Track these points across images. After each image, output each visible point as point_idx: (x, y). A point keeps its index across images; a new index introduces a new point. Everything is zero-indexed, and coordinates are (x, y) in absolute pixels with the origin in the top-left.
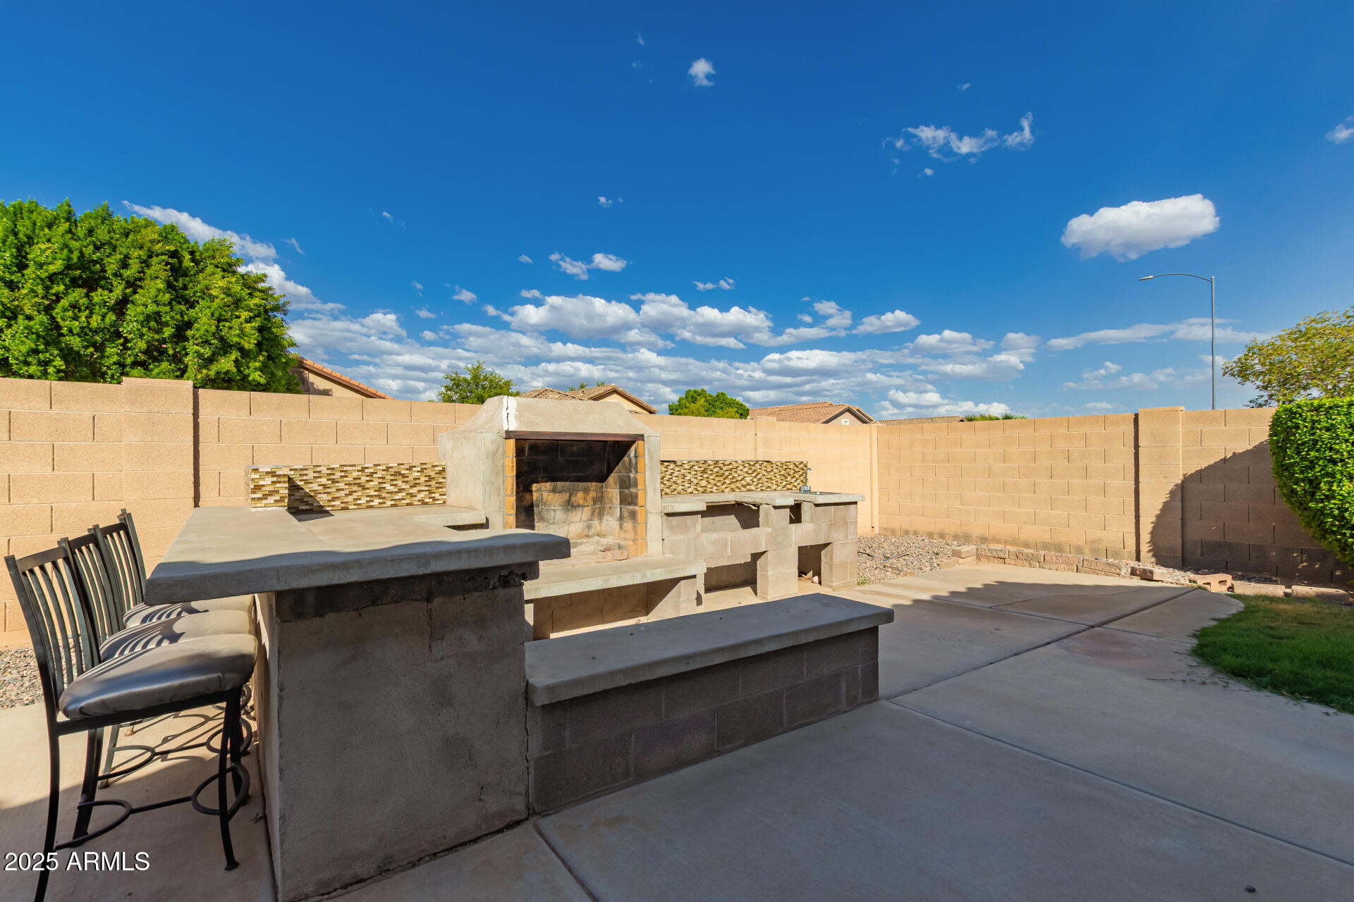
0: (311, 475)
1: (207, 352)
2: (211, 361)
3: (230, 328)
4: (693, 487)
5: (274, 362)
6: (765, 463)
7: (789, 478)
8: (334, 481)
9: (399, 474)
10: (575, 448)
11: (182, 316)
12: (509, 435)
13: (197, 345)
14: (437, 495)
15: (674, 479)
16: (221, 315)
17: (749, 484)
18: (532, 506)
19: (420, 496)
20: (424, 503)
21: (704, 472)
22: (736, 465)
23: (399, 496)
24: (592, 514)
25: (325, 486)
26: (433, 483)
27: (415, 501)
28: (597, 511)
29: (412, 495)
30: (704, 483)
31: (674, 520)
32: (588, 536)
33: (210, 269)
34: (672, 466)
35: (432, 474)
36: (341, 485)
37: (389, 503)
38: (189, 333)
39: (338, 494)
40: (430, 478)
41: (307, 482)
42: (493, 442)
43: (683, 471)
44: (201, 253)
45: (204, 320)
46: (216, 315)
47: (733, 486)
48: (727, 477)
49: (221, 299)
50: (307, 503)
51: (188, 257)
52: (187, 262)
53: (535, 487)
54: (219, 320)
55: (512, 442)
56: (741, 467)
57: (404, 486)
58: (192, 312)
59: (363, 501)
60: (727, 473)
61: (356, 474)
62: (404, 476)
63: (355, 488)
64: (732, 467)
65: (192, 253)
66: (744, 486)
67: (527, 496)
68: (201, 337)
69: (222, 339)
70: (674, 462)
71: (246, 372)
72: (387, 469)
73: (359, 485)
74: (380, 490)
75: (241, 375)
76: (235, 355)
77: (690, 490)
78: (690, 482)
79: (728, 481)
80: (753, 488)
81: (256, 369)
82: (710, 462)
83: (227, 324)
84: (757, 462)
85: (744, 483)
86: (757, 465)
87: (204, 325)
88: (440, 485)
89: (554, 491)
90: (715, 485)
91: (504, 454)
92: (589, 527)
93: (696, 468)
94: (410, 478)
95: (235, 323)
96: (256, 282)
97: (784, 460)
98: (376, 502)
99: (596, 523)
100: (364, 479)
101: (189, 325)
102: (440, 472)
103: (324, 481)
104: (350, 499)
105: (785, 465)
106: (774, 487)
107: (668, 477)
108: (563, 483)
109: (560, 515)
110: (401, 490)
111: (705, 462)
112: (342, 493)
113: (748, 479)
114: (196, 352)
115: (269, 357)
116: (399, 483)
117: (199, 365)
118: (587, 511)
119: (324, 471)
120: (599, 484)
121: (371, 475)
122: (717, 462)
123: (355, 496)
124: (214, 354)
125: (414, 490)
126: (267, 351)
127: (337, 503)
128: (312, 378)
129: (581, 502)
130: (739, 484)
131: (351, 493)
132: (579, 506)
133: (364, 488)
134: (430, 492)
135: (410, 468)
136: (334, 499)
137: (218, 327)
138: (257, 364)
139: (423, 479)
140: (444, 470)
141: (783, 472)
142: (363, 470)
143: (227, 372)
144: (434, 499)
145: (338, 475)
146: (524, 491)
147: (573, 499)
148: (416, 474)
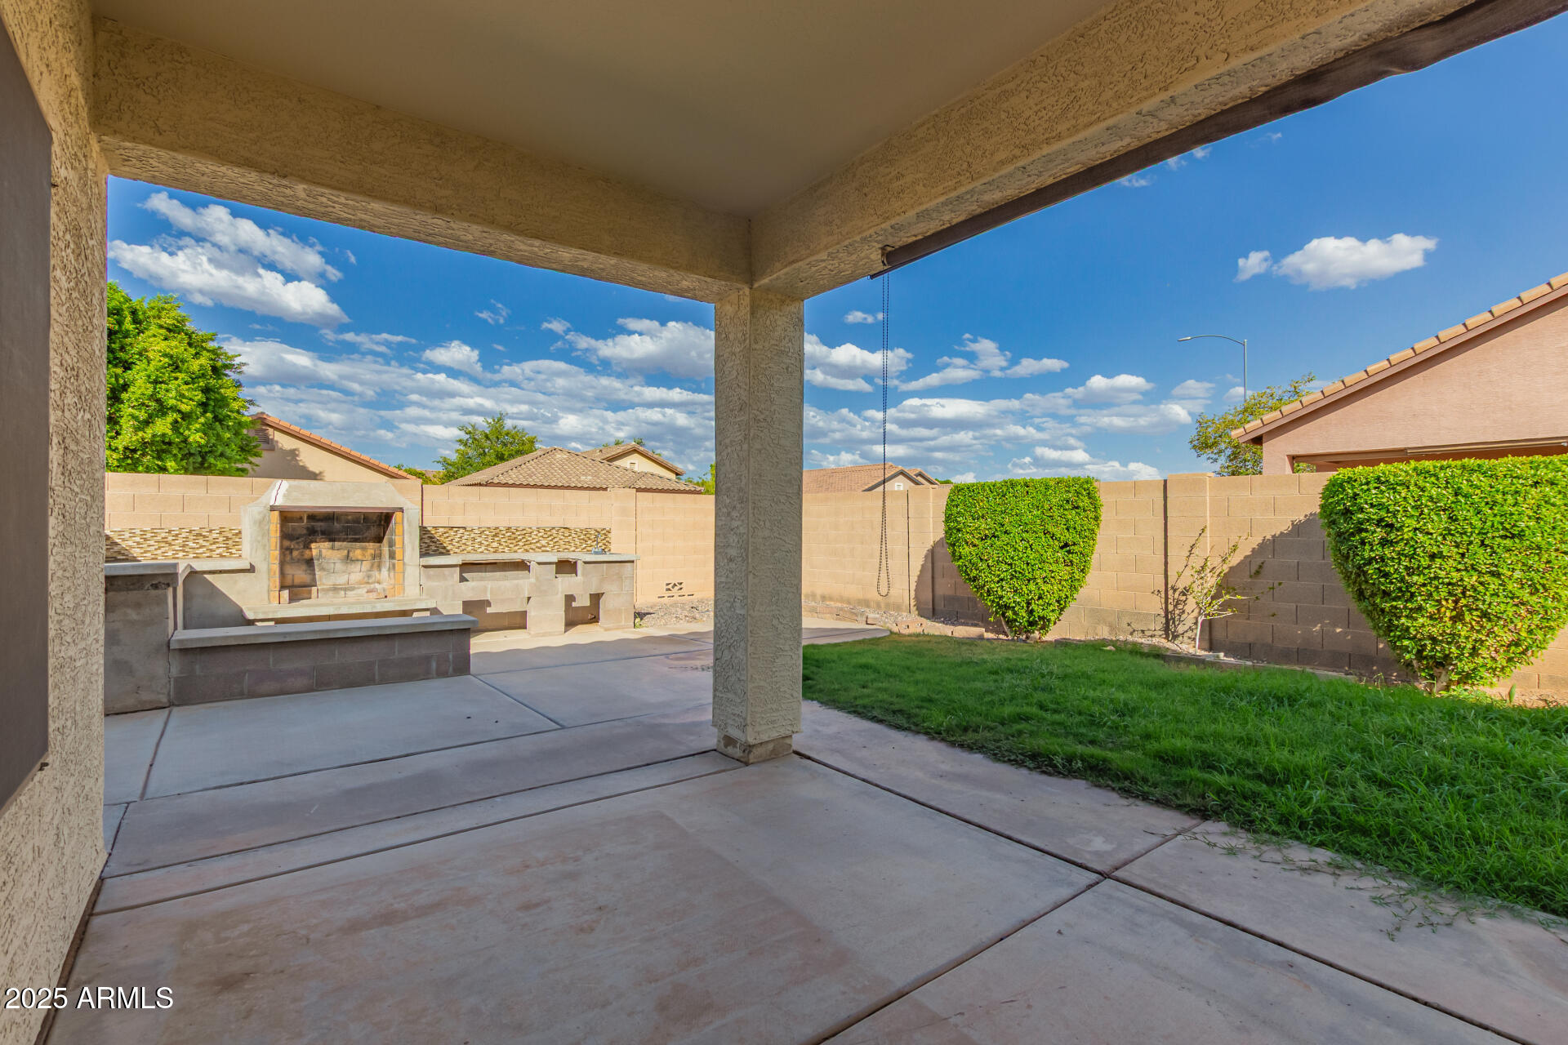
0: (127, 535)
1: (143, 415)
2: (146, 423)
3: (167, 391)
4: (483, 548)
5: (221, 424)
6: (562, 530)
7: (589, 542)
8: (145, 540)
9: (201, 535)
10: (350, 517)
11: (117, 380)
12: (273, 509)
13: (133, 407)
14: (234, 551)
15: (464, 541)
16: (157, 377)
17: (544, 546)
18: (312, 559)
19: (218, 551)
20: (221, 556)
21: (496, 535)
22: (530, 530)
23: (201, 551)
24: (372, 566)
25: (138, 543)
26: (230, 542)
27: (214, 554)
28: (376, 565)
29: (211, 550)
30: (495, 545)
31: (432, 571)
32: (368, 583)
33: (154, 329)
34: (462, 531)
35: (230, 535)
36: (152, 543)
37: (191, 556)
38: (124, 396)
39: (149, 549)
40: (228, 539)
41: (123, 540)
42: (260, 513)
43: (473, 535)
44: (144, 313)
45: (139, 383)
46: (153, 377)
47: (526, 547)
48: (520, 540)
49: (158, 360)
50: (123, 555)
51: (129, 319)
52: (128, 325)
53: (313, 545)
54: (156, 382)
55: (276, 513)
56: (535, 533)
57: (204, 543)
58: (129, 375)
59: (170, 553)
60: (520, 537)
61: (163, 535)
62: (204, 536)
63: (163, 545)
64: (526, 533)
65: (134, 313)
66: (540, 548)
67: (307, 552)
68: (136, 400)
69: (158, 401)
70: (464, 528)
71: (187, 433)
72: (190, 532)
73: (166, 542)
74: (184, 546)
75: (181, 437)
76: (172, 417)
77: (480, 550)
78: (481, 543)
79: (521, 543)
80: (548, 549)
81: (197, 431)
82: (502, 528)
83: (163, 386)
84: (553, 528)
85: (538, 545)
86: (554, 531)
87: (140, 387)
88: (236, 544)
89: (333, 548)
90: (508, 546)
91: (269, 521)
92: (369, 577)
93: (487, 533)
94: (210, 538)
95: (173, 385)
96: (203, 341)
97: (583, 526)
98: (181, 554)
99: (375, 573)
100: (170, 538)
101: (125, 387)
102: (236, 534)
103: (138, 539)
104: (159, 552)
105: (586, 531)
106: (573, 549)
107: (457, 540)
108: (340, 543)
109: (339, 566)
110: (202, 547)
111: (497, 528)
112: (152, 548)
113: (544, 542)
114: (130, 415)
115: (216, 418)
116: (201, 541)
117: (135, 428)
118: (366, 565)
119: (138, 532)
120: (378, 544)
121: (177, 535)
122: (509, 528)
123: (163, 550)
124: (150, 416)
125: (214, 547)
126: (213, 412)
127: (148, 555)
128: (278, 437)
129: (360, 557)
130: (532, 546)
131: (159, 548)
132: (358, 560)
133: (170, 545)
134: (228, 548)
135: (211, 531)
136: (145, 552)
137: (155, 389)
138: (198, 426)
139: (221, 539)
140: (240, 532)
141: (582, 537)
142: (170, 532)
143: (164, 435)
144: (231, 553)
145: (149, 535)
146: (304, 548)
147: (351, 554)
148: (215, 536)
